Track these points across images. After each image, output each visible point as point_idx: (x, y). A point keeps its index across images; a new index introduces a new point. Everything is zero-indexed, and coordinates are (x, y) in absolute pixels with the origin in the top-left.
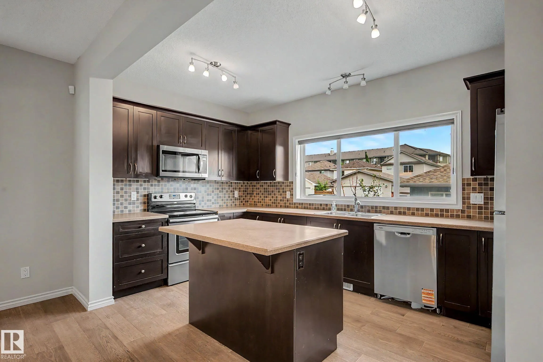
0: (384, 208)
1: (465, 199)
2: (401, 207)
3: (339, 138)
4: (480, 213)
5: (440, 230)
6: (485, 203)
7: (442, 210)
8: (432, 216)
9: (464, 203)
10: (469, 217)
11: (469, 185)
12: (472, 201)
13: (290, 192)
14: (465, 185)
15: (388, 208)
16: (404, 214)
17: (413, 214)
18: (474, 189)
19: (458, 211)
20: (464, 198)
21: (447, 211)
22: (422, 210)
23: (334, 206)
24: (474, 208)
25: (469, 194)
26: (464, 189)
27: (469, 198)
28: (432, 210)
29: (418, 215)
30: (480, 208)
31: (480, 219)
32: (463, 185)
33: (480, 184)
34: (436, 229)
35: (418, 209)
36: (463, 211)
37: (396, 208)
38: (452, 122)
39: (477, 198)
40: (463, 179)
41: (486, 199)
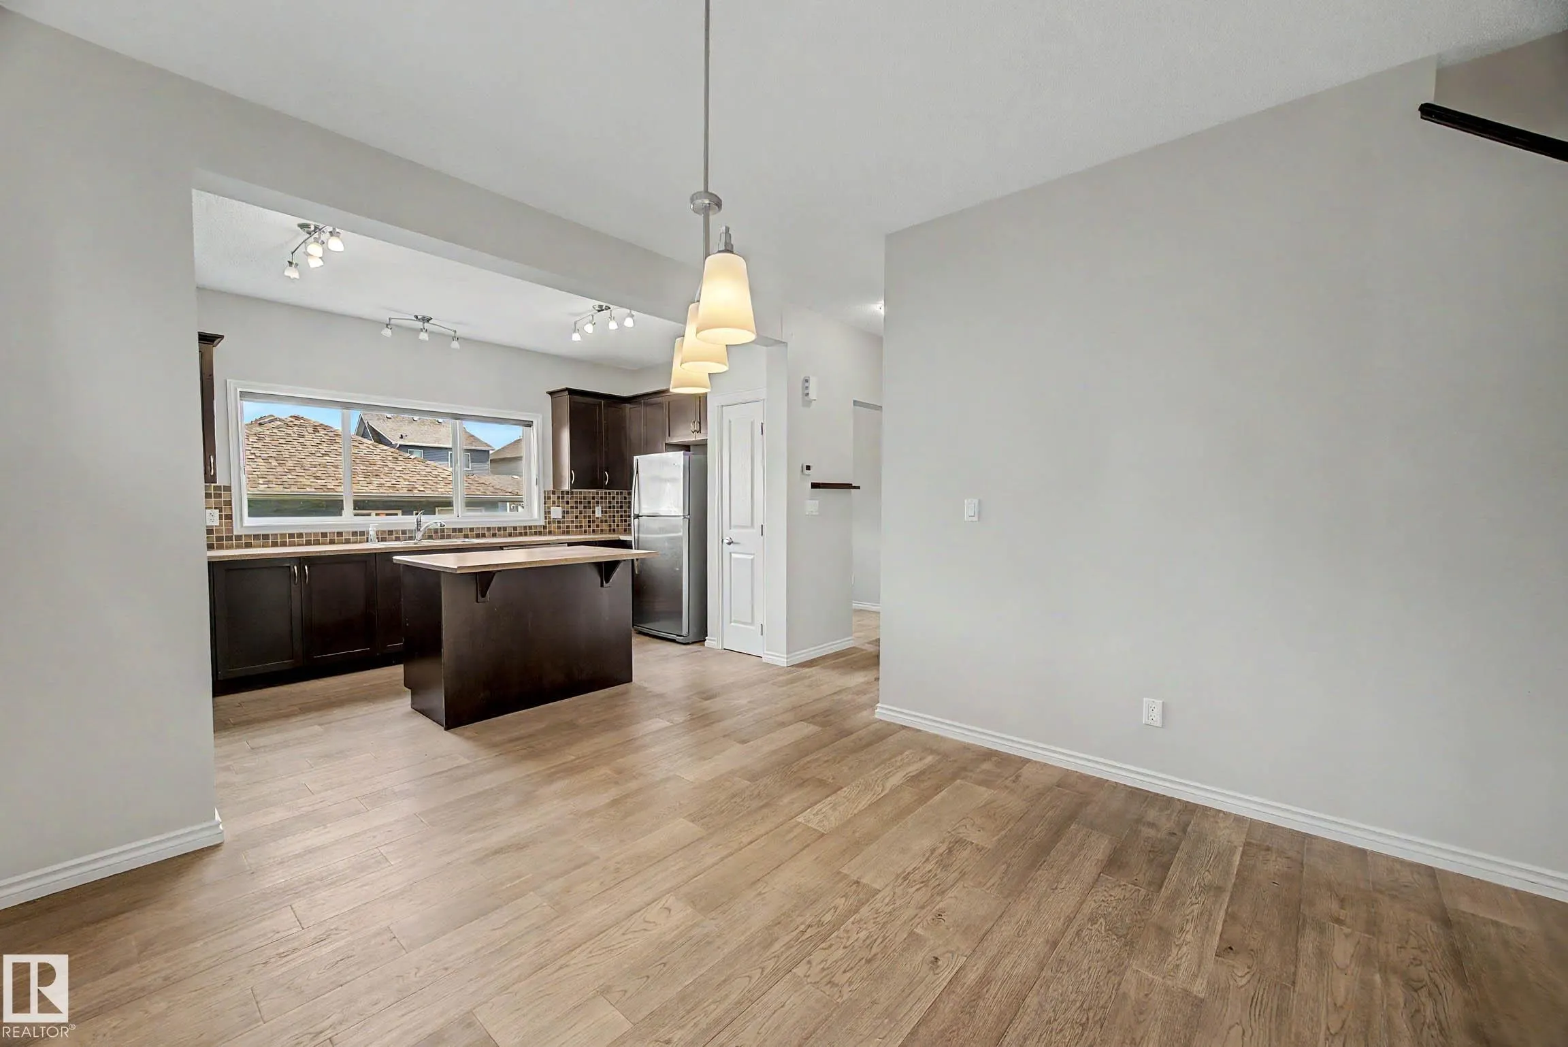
0: (454, 530)
1: (547, 512)
2: (478, 528)
3: (347, 408)
4: (560, 528)
6: (563, 517)
8: (516, 535)
9: (546, 518)
10: (550, 533)
11: (549, 498)
12: (553, 516)
13: (221, 511)
14: (547, 498)
15: (460, 530)
16: (484, 536)
17: (494, 535)
18: (553, 503)
19: (541, 526)
20: (545, 513)
22: (505, 529)
23: (372, 533)
24: (554, 523)
25: (549, 508)
26: (545, 503)
27: (549, 512)
28: (515, 528)
29: (500, 536)
30: (559, 522)
31: (559, 533)
32: (545, 497)
33: (558, 498)
35: (499, 529)
36: (545, 527)
37: (472, 530)
38: (529, 424)
39: (556, 513)
40: (545, 492)
41: (563, 513)
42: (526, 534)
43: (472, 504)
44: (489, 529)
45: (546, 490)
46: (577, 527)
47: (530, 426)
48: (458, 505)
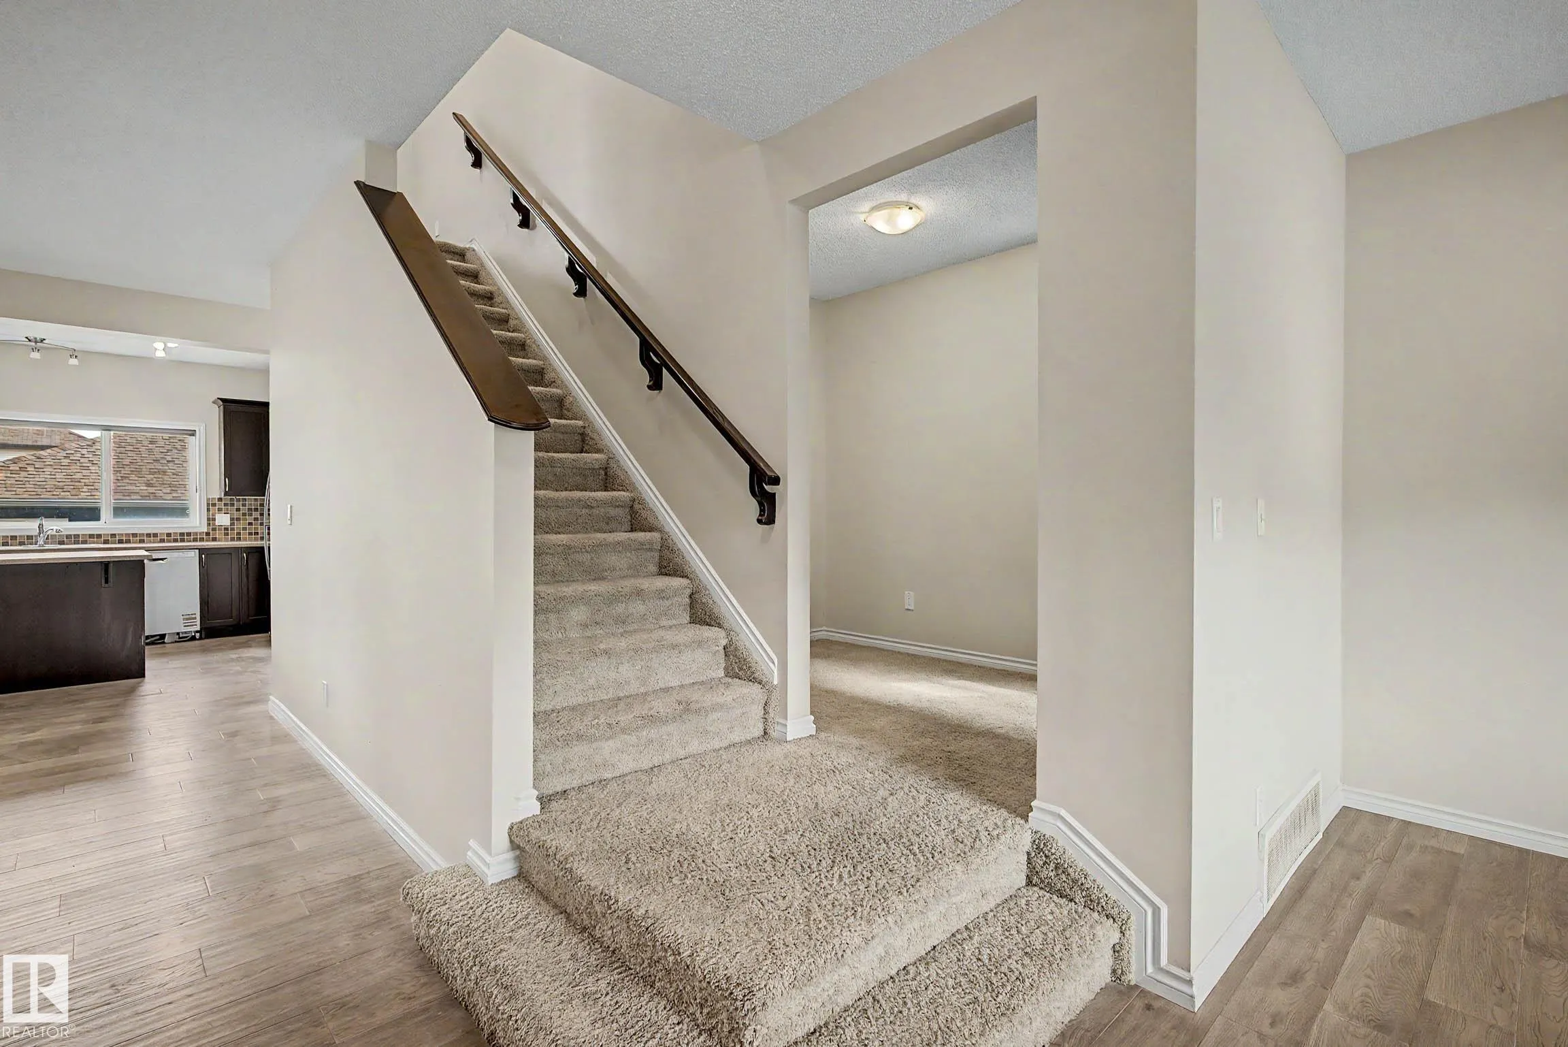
1: (211, 520)
4: (227, 534)
5: (202, 551)
6: (232, 524)
7: (182, 534)
8: (170, 541)
9: (209, 525)
10: (214, 539)
11: (214, 505)
12: (218, 523)
14: (210, 505)
18: (220, 510)
19: (202, 533)
20: (208, 519)
21: (189, 534)
22: (157, 535)
24: (220, 530)
25: (214, 515)
26: (208, 510)
27: (214, 520)
28: (169, 535)
30: (226, 529)
31: (226, 540)
32: (208, 505)
33: (225, 505)
34: (197, 551)
35: (149, 535)
36: (208, 534)
38: (192, 433)
39: (223, 520)
40: (209, 499)
41: (232, 519)
42: (182, 540)
43: (121, 510)
44: (136, 535)
45: (208, 497)
46: (250, 534)
47: (193, 435)
48: (106, 514)
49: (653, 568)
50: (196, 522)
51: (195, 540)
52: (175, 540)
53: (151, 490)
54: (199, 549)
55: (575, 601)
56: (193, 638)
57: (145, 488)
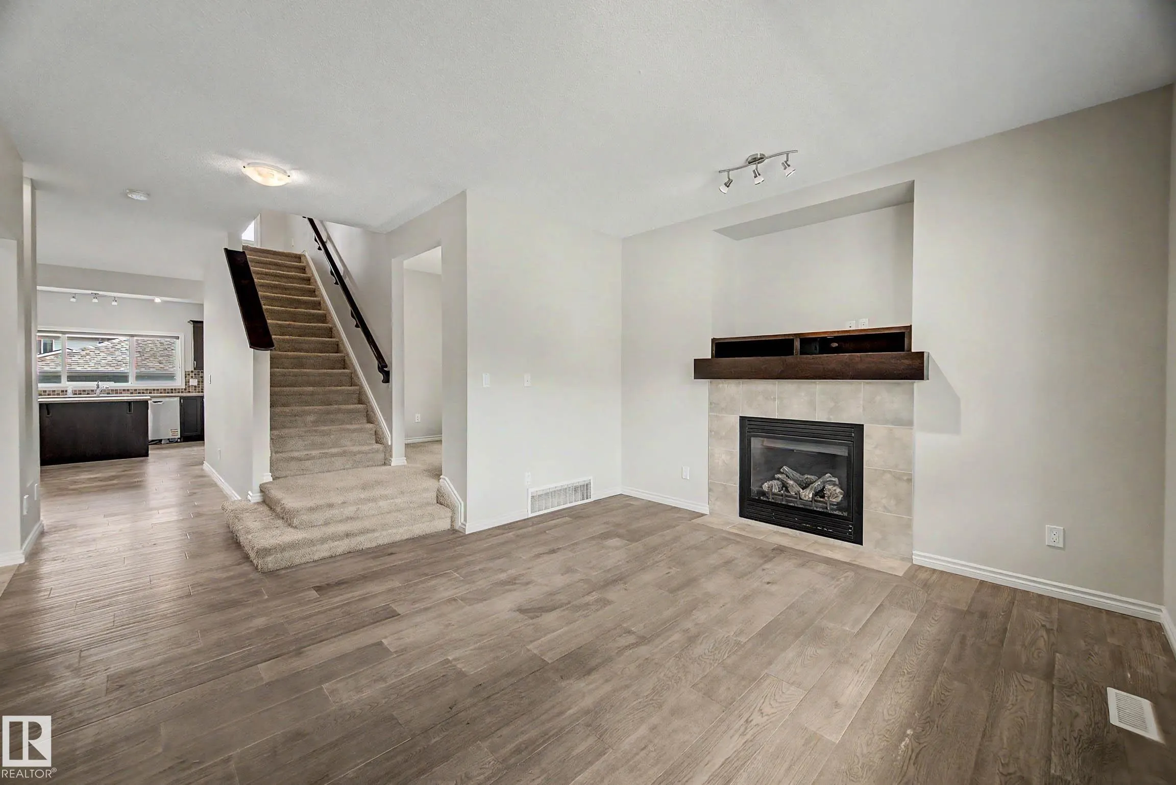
1: (187, 382)
4: (195, 390)
6: (198, 385)
7: (172, 389)
8: (165, 393)
9: (186, 385)
10: (189, 392)
11: (189, 375)
12: (191, 384)
14: (187, 375)
18: (192, 377)
19: (182, 389)
21: (175, 389)
22: (158, 390)
24: (192, 387)
25: (189, 380)
26: (186, 377)
27: (189, 382)
28: (165, 390)
30: (195, 387)
31: (196, 392)
32: (186, 374)
33: (195, 374)
35: (154, 390)
36: (185, 389)
38: (178, 338)
39: (194, 382)
40: (185, 372)
41: (198, 382)
42: (172, 393)
43: (140, 377)
44: (147, 390)
45: (187, 370)
48: (131, 379)
49: (356, 401)
50: (179, 383)
51: (179, 392)
52: (168, 393)
53: (162, 366)
54: (180, 397)
55: (309, 413)
56: (177, 442)
57: (159, 365)
